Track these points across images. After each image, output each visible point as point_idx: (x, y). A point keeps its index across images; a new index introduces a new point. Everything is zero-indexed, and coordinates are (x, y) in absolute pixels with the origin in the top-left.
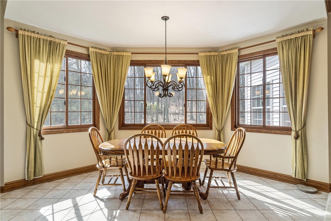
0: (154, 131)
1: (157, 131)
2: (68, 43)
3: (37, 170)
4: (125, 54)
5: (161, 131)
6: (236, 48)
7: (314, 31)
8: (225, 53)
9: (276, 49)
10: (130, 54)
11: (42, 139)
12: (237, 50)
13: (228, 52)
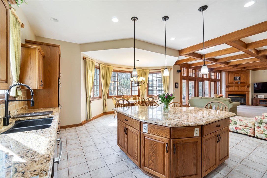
0: (125, 98)
1: (127, 98)
2: (96, 62)
3: (90, 116)
4: (111, 67)
5: (128, 98)
6: (149, 69)
7: (170, 69)
8: (145, 70)
9: (161, 72)
10: (113, 67)
11: (91, 103)
12: (149, 70)
13: (146, 70)
